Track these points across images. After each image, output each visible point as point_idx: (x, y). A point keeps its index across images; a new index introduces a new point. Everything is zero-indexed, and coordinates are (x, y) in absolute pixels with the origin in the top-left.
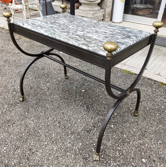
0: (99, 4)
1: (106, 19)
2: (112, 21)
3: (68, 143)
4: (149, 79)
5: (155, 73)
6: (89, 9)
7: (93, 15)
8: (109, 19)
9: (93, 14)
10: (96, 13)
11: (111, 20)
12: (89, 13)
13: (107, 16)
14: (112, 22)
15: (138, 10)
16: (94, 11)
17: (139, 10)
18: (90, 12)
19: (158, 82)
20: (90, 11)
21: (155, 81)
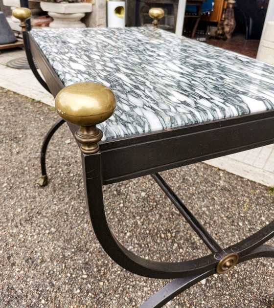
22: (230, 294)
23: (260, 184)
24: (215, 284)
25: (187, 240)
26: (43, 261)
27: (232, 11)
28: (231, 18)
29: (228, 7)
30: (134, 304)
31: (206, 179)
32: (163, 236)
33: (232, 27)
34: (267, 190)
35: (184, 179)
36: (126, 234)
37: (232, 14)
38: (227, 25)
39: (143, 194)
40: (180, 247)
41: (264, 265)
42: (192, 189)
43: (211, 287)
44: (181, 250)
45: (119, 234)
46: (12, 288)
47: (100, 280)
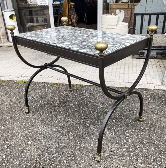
4: (43, 83)
5: (49, 77)
8: (6, 39)
14: (10, 42)
19: (50, 83)
21: (48, 83)
22: (124, 121)
23: (120, 87)
24: (118, 120)
25: (103, 112)
26: (51, 135)
27: (74, 10)
28: (74, 13)
29: (71, 7)
30: (94, 134)
31: (99, 91)
32: (93, 113)
33: (76, 19)
34: (123, 89)
35: (90, 94)
36: (78, 117)
37: (74, 11)
38: (73, 18)
39: (76, 103)
40: (101, 115)
41: (132, 111)
42: (95, 96)
43: (118, 122)
44: (102, 115)
45: (76, 118)
46: (45, 146)
47: (78, 133)
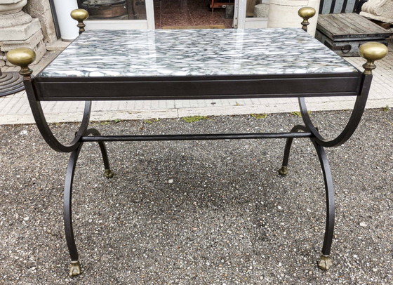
0: (26, 9)
1: (50, 37)
2: (63, 37)
3: (262, 278)
6: (9, 22)
7: (26, 34)
8: (54, 36)
9: (26, 30)
10: (28, 27)
11: (59, 36)
12: (15, 31)
13: (49, 31)
14: (63, 40)
15: (101, 8)
16: (23, 24)
17: (104, 9)
18: (16, 28)
20: (13, 26)
